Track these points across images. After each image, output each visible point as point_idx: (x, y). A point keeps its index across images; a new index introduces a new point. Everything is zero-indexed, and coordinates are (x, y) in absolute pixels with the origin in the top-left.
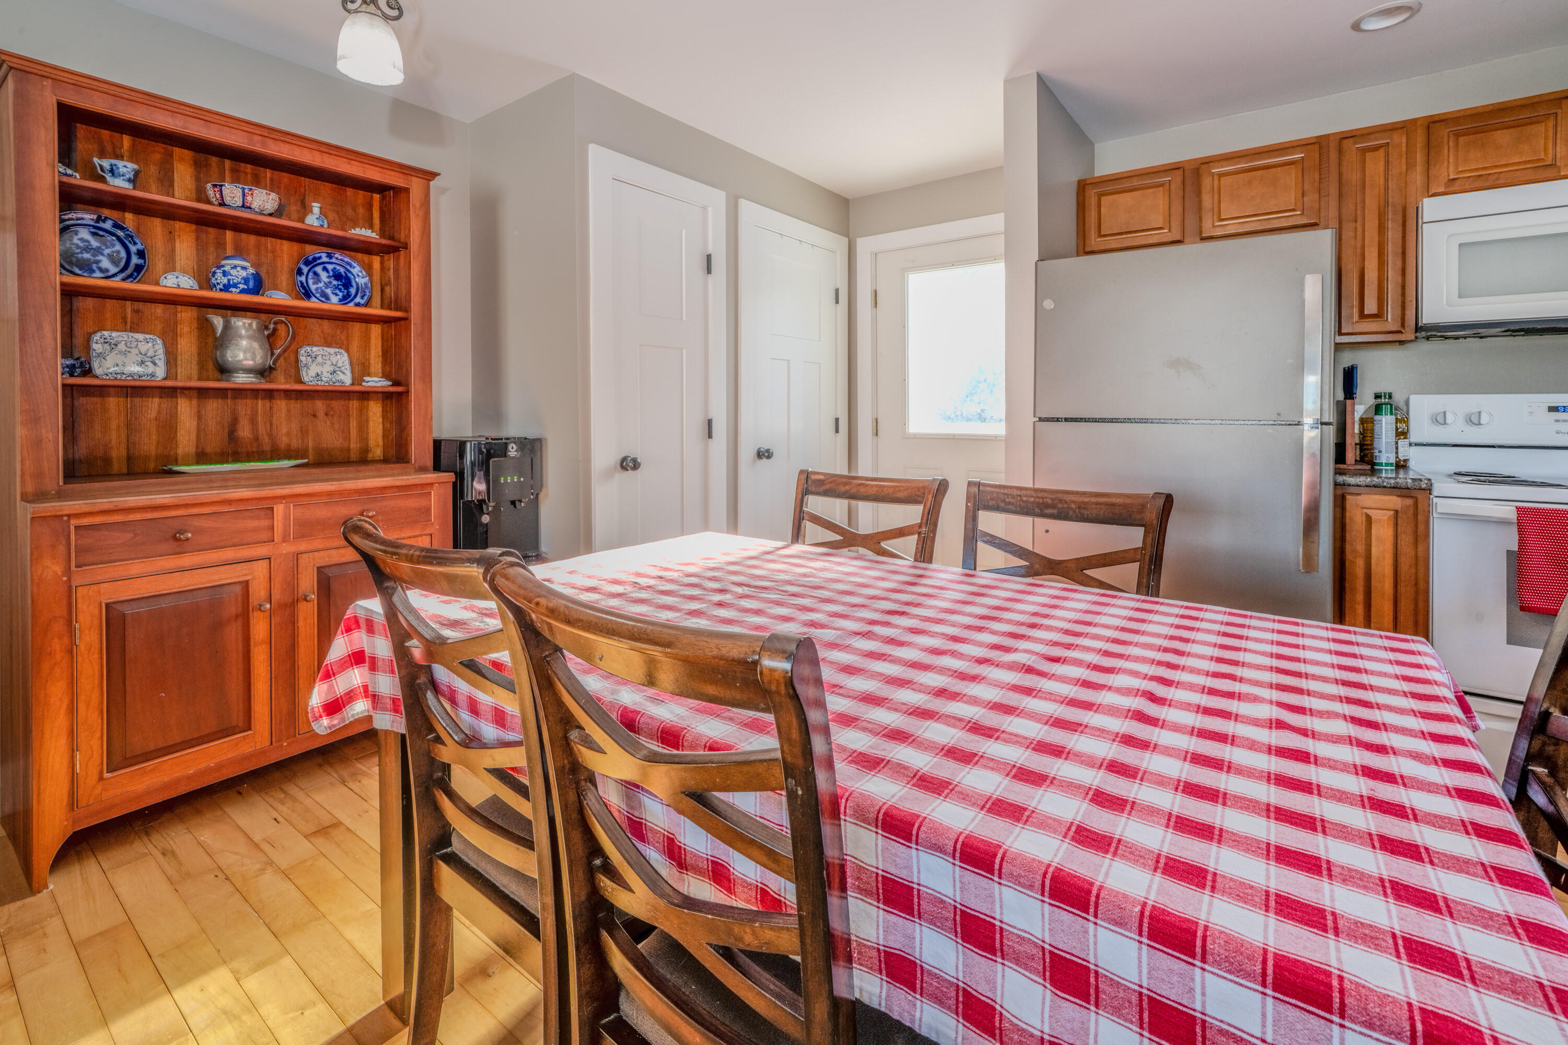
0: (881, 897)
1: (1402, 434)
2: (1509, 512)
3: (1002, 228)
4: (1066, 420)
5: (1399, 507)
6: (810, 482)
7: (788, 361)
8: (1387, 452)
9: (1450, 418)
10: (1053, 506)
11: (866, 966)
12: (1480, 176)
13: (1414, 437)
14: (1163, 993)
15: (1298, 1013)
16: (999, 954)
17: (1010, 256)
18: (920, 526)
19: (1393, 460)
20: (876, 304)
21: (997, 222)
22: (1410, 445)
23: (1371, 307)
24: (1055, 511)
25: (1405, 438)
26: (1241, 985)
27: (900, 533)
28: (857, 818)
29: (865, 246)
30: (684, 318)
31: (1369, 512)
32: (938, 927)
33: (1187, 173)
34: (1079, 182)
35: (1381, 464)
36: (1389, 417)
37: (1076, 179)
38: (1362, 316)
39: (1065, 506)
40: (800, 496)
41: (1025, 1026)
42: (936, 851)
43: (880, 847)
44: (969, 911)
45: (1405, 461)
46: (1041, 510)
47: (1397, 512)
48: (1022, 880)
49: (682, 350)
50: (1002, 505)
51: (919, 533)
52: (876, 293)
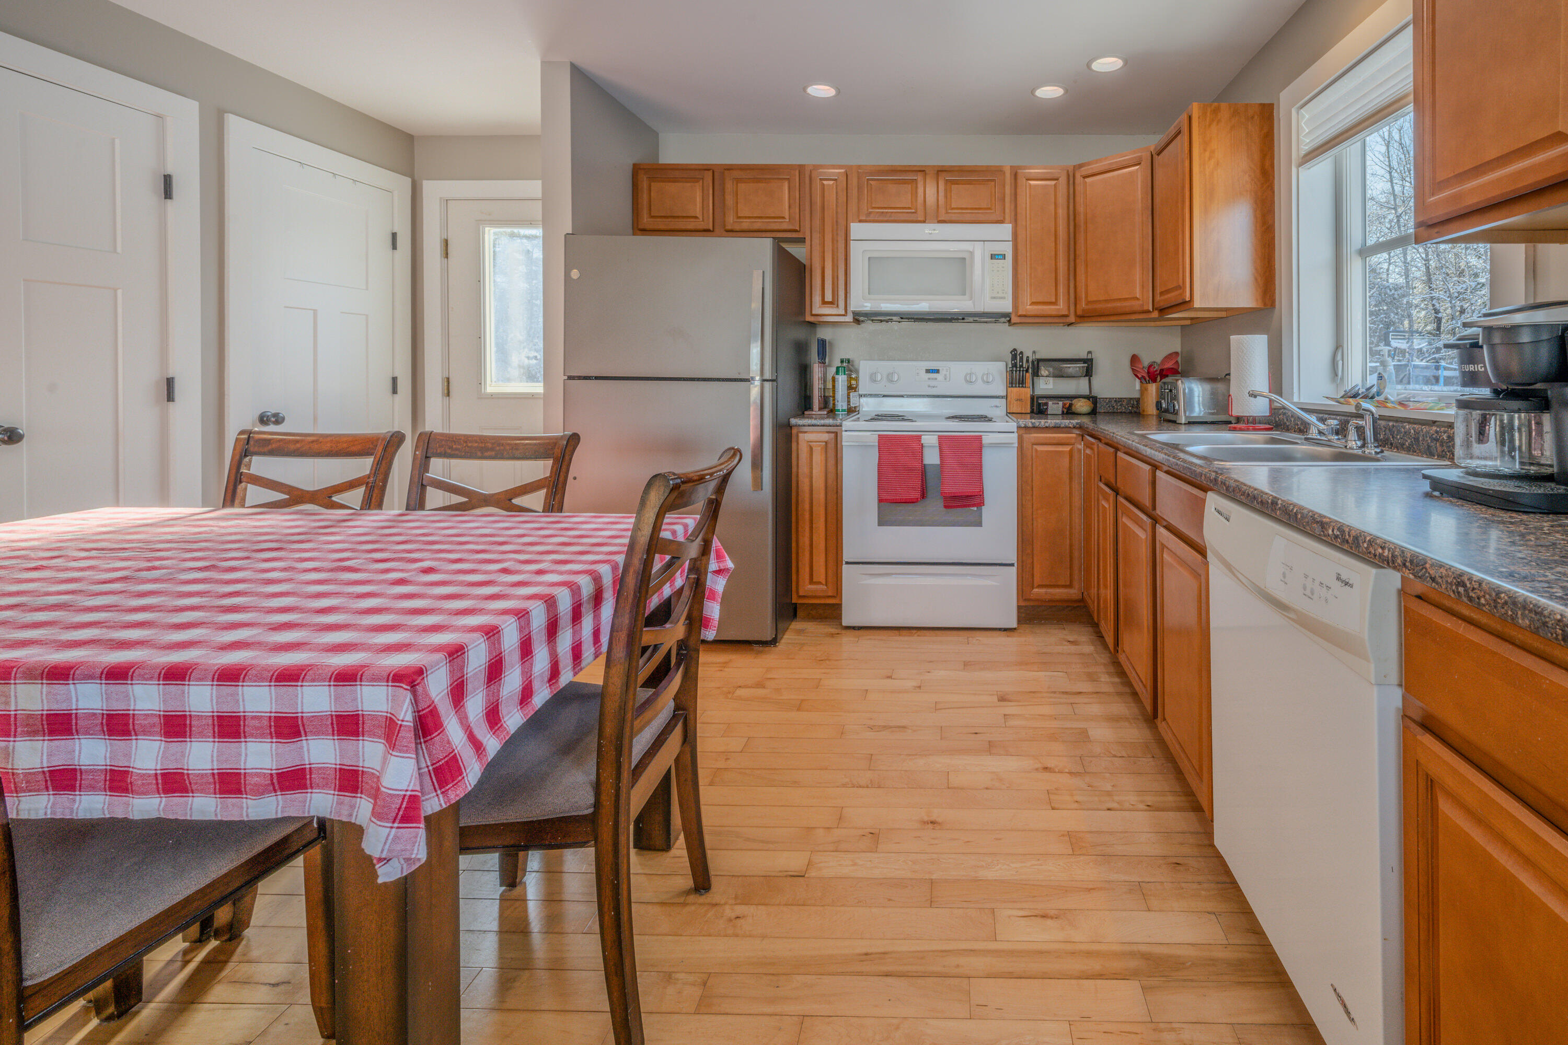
0: (46, 731)
1: (851, 388)
2: (873, 439)
3: (539, 193)
4: (597, 378)
5: (826, 439)
6: (251, 442)
7: (315, 311)
8: (842, 402)
9: (879, 378)
10: (492, 449)
11: (35, 791)
12: (883, 212)
13: (862, 391)
14: (224, 710)
15: (285, 688)
16: (133, 733)
17: (547, 222)
18: (369, 476)
19: (845, 407)
20: (446, 255)
21: (534, 188)
22: (861, 396)
23: (829, 298)
24: (493, 453)
25: (855, 391)
26: (260, 686)
27: (351, 485)
28: (26, 678)
29: (432, 190)
30: (119, 250)
31: (811, 444)
32: (92, 734)
33: (716, 174)
34: (634, 165)
35: (838, 410)
36: (843, 376)
37: (630, 161)
38: (824, 302)
39: (502, 448)
40: (238, 457)
41: (144, 772)
42: (88, 679)
43: (44, 693)
44: (112, 712)
45: (855, 407)
46: (482, 453)
47: (826, 442)
48: (146, 677)
49: (115, 290)
50: (449, 451)
51: (367, 484)
52: (446, 243)
